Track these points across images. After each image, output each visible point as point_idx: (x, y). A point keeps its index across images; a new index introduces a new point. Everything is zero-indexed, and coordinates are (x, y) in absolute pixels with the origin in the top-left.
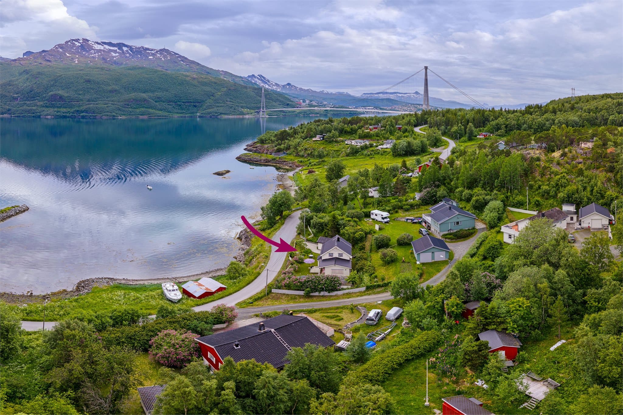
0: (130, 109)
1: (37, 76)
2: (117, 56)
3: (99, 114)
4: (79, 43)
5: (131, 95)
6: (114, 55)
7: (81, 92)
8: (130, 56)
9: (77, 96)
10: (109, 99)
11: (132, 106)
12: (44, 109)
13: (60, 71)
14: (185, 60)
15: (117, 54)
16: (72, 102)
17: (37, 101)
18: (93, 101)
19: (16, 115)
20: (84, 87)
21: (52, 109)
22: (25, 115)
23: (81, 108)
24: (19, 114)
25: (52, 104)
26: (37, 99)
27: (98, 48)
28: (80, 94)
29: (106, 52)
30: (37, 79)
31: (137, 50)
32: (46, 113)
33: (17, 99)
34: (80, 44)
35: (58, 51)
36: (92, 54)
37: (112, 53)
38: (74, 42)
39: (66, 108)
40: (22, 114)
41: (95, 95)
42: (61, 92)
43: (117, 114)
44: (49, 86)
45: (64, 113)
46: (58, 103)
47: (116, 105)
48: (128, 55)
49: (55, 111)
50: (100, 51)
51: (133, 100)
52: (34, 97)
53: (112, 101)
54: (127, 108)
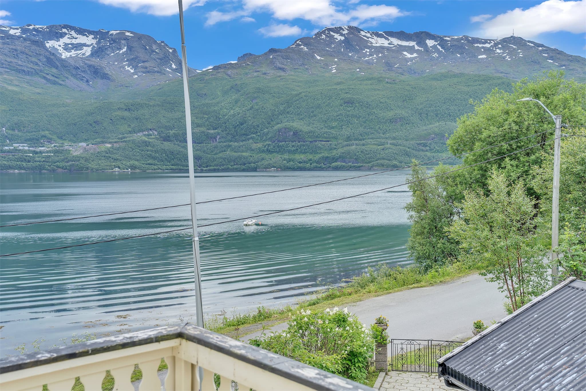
0: (428, 154)
1: (255, 95)
2: (416, 57)
3: (366, 163)
4: (342, 35)
5: (431, 126)
6: (409, 56)
7: (334, 124)
8: (440, 57)
9: (326, 130)
10: (387, 135)
11: (432, 147)
12: (264, 155)
13: (299, 86)
14: (558, 56)
15: (415, 55)
16: (316, 141)
17: (251, 141)
18: (356, 139)
19: (212, 168)
20: (341, 114)
21: (280, 156)
22: (228, 168)
23: (334, 152)
24: (217, 165)
25: (278, 147)
26: (252, 138)
27: (378, 45)
28: (333, 128)
29: (393, 51)
30: (254, 102)
31: (455, 43)
32: (267, 163)
33: (215, 138)
34: (343, 38)
35: (300, 51)
36: (365, 55)
37: (405, 53)
38: (332, 33)
39: (305, 153)
40: (223, 165)
41: (361, 129)
42: (297, 125)
43: (401, 162)
44: (276, 113)
45: (300, 163)
46: (291, 144)
47: (400, 145)
48: (435, 55)
49: (285, 160)
50: (382, 49)
51: (436, 135)
52: (247, 135)
53: (394, 138)
54: (423, 150)
